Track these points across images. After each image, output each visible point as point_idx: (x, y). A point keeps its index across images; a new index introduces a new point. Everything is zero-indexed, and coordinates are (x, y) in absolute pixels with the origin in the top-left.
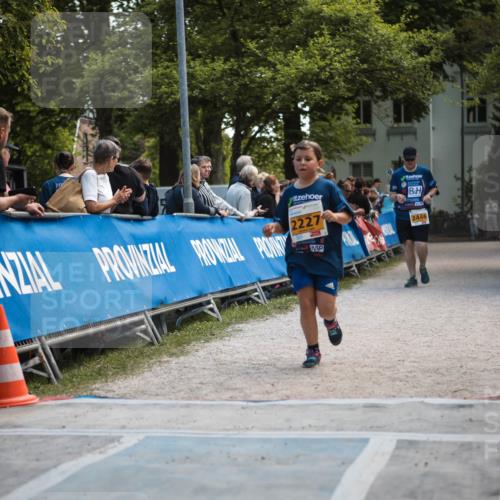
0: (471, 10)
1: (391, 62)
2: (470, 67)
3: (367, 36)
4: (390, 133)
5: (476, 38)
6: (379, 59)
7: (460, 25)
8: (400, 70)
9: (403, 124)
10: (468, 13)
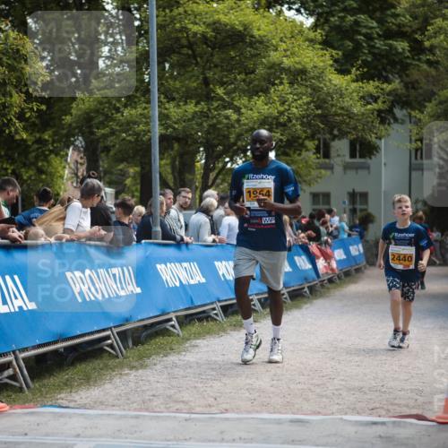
0: (417, 63)
1: (342, 108)
2: (413, 113)
3: (322, 85)
4: (347, 167)
5: (421, 88)
6: (332, 105)
7: (407, 75)
8: (350, 115)
9: (358, 160)
10: (415, 65)
